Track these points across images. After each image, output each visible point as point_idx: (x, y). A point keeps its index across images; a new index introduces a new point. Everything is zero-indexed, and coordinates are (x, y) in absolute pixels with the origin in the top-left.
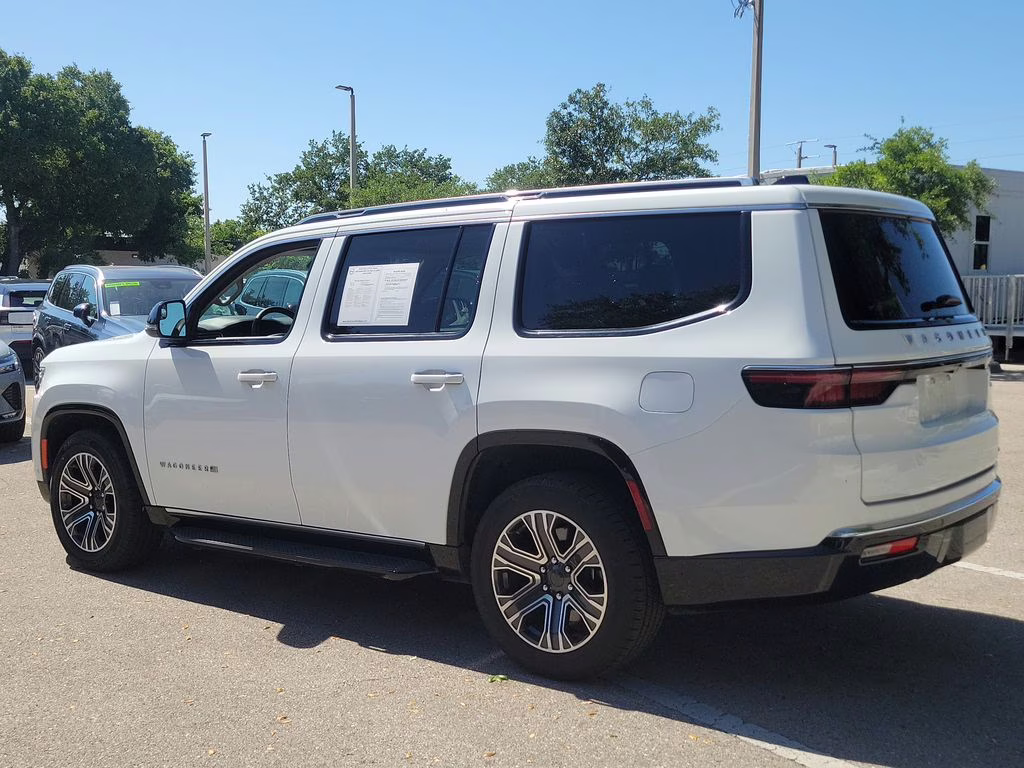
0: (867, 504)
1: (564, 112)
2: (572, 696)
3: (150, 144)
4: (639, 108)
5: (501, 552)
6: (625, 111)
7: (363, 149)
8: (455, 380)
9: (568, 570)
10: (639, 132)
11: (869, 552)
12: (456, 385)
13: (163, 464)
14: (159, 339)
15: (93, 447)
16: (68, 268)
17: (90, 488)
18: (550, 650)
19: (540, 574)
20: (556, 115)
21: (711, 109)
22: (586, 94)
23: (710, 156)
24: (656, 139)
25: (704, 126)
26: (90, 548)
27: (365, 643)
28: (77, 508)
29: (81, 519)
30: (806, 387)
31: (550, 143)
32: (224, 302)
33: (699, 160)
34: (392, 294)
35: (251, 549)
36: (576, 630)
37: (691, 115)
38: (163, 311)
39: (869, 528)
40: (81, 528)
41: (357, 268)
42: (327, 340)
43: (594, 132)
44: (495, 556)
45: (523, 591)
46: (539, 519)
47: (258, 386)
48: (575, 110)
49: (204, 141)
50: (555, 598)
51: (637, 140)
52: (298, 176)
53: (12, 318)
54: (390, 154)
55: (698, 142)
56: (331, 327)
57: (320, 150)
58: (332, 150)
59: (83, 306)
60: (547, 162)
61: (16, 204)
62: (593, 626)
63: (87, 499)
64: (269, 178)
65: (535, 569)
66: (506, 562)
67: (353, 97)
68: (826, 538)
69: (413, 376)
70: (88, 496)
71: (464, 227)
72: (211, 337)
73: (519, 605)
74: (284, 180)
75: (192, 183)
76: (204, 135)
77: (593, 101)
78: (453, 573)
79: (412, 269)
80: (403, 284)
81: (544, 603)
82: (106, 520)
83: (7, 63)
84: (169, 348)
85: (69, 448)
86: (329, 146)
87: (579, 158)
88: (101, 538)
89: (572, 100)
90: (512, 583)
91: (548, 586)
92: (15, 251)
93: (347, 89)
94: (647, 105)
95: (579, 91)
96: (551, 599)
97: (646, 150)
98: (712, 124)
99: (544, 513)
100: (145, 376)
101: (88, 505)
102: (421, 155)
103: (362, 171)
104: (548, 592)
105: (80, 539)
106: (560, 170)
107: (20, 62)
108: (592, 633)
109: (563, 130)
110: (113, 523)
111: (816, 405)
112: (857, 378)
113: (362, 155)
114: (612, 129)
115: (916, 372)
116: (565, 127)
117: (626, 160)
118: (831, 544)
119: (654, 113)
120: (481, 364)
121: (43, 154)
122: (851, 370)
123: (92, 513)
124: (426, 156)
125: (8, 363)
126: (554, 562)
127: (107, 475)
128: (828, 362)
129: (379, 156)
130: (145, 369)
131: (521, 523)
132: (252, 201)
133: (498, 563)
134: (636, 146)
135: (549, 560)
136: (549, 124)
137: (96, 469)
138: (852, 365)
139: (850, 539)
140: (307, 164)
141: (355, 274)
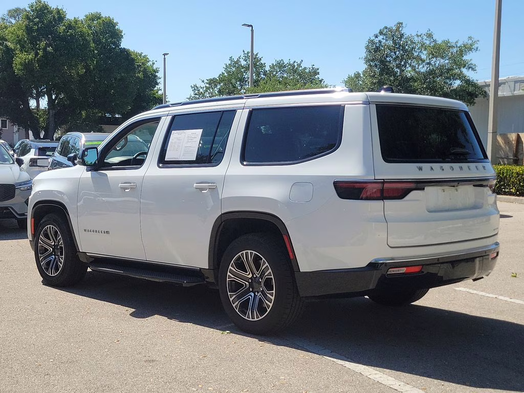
0: (391, 247)
1: (376, 40)
2: (257, 340)
3: (133, 60)
4: (425, 37)
5: (231, 272)
6: (416, 39)
7: (262, 62)
8: (212, 187)
9: (260, 280)
10: (425, 52)
11: (392, 271)
12: (213, 190)
13: (85, 230)
14: (85, 167)
15: (54, 222)
16: (69, 133)
17: (53, 244)
18: (251, 319)
19: (249, 282)
20: (371, 42)
21: (470, 38)
22: (391, 30)
23: (472, 68)
24: (436, 57)
25: (468, 48)
26: (52, 274)
27: (171, 317)
28: (47, 253)
29: (48, 259)
30: (361, 190)
31: (367, 61)
32: (118, 149)
33: (464, 70)
34: (189, 144)
35: (122, 272)
36: (262, 310)
37: (457, 42)
38: (86, 153)
39: (392, 259)
40: (48, 264)
41: (175, 132)
42: (160, 167)
43: (395, 53)
44: (229, 273)
45: (241, 291)
46: (247, 254)
47: (128, 190)
48: (383, 39)
49: (165, 59)
50: (255, 294)
51: (423, 57)
52: (222, 79)
53: (39, 163)
54: (280, 65)
55: (464, 58)
56: (163, 161)
57: (236, 63)
58: (243, 63)
59: (72, 155)
60: (365, 72)
61: (54, 97)
62: (268, 306)
63: (51, 249)
64: (203, 81)
65: (246, 279)
66: (233, 276)
67: (252, 31)
68: (370, 263)
69: (195, 184)
70: (52, 248)
71: (223, 112)
72: (110, 167)
73: (238, 297)
74: (212, 82)
75: (157, 84)
76: (165, 55)
77: (395, 34)
78: (212, 284)
79: (199, 132)
80: (195, 140)
81: (250, 297)
82: (59, 259)
83: (51, 12)
84: (90, 172)
85: (43, 223)
86: (241, 60)
87: (385, 69)
88: (57, 269)
89: (381, 33)
90: (236, 286)
91: (253, 289)
92: (52, 125)
93: (249, 26)
94: (430, 36)
95: (386, 28)
96: (253, 295)
97: (429, 64)
98: (473, 47)
99: (249, 251)
100: (78, 186)
101: (52, 252)
102: (299, 65)
103: (262, 76)
104: (252, 291)
105: (47, 269)
106: (374, 76)
107: (58, 12)
108: (268, 310)
109: (375, 51)
110: (63, 261)
111: (367, 199)
112: (386, 185)
113: (263, 66)
114: (406, 51)
115: (424, 184)
116: (377, 50)
117: (417, 70)
118: (373, 266)
119: (435, 41)
120: (224, 178)
121: (70, 67)
122: (384, 182)
123: (53, 256)
124: (303, 66)
125: (28, 185)
126: (255, 276)
127: (60, 236)
128: (371, 178)
129: (272, 67)
130: (79, 182)
131: (239, 257)
132: (193, 96)
133: (230, 277)
134: (423, 61)
135: (253, 275)
136: (367, 48)
137: (56, 233)
138: (384, 179)
139: (383, 263)
140: (228, 72)
141: (175, 134)
